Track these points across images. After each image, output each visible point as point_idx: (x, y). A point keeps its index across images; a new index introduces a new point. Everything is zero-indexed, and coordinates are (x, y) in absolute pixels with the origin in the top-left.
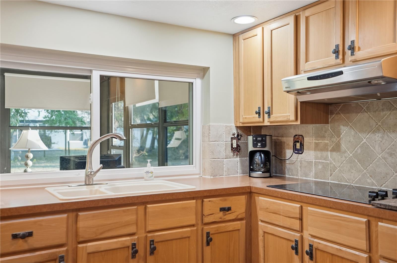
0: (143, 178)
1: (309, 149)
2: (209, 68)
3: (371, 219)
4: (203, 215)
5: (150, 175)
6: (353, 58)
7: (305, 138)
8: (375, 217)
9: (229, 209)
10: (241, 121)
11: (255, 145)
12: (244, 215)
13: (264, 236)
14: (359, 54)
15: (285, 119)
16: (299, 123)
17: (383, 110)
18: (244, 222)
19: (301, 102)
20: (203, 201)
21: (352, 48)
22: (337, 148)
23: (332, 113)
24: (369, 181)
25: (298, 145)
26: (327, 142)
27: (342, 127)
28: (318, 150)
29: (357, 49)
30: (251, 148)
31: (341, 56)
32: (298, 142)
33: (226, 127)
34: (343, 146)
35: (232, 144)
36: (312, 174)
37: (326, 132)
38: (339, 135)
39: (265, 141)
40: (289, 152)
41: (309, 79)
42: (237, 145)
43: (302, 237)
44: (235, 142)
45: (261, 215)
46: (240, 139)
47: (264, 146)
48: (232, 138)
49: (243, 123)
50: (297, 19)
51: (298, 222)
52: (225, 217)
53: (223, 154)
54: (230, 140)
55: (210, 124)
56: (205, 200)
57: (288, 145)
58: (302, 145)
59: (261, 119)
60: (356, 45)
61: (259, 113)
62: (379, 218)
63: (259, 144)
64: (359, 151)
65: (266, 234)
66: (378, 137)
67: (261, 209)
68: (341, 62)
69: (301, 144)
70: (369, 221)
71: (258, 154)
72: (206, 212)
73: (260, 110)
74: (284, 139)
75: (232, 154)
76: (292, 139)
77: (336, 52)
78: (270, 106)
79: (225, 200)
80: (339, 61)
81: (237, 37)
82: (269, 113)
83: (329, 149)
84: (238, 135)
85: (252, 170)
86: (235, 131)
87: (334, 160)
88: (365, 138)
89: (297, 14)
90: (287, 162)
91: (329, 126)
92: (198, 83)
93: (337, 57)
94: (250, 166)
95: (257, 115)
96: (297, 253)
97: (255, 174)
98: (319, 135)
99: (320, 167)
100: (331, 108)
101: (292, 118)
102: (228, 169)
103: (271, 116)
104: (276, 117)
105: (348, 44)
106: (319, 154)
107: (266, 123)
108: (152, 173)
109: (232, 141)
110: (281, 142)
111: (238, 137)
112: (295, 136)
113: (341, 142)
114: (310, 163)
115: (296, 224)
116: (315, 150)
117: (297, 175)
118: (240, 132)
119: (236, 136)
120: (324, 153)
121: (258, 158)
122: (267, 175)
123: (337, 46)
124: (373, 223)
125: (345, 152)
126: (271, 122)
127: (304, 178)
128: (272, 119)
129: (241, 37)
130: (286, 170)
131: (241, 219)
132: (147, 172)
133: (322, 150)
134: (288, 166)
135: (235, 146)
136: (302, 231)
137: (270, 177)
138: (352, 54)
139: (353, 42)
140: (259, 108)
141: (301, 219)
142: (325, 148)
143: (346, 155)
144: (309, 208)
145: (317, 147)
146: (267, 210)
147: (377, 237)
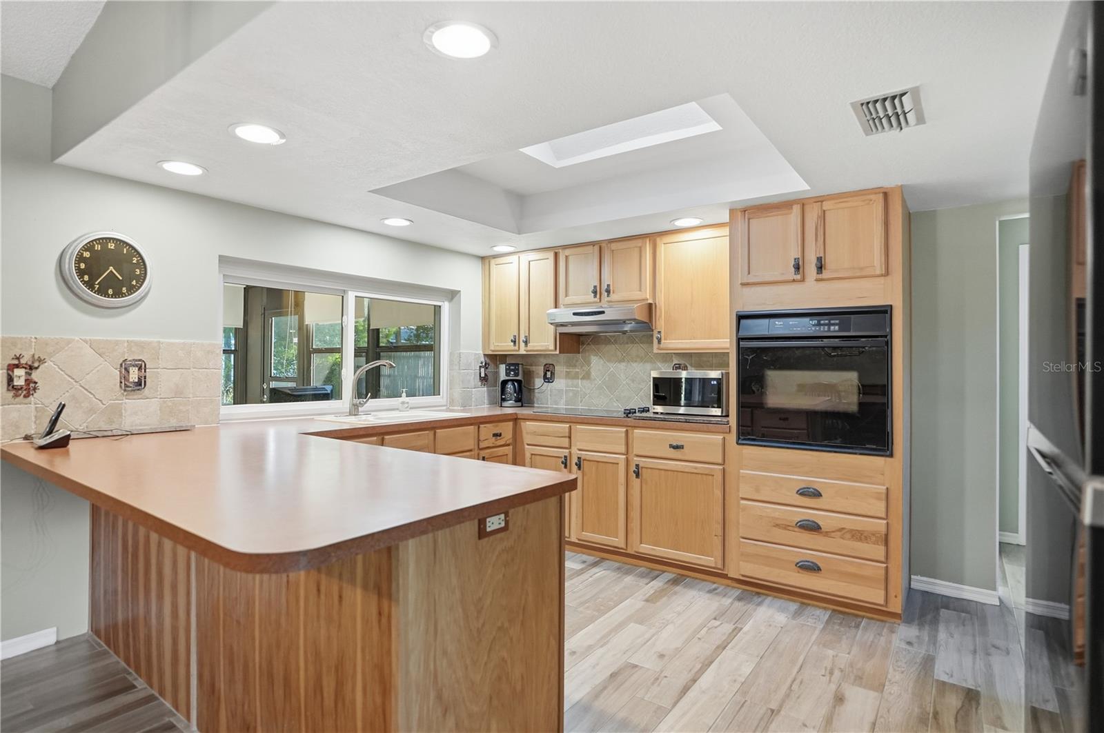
0: (398, 409)
1: (560, 378)
2: (460, 291)
3: (628, 428)
4: (479, 440)
5: (406, 405)
6: (609, 299)
7: (556, 367)
8: (632, 427)
9: (500, 435)
10: (492, 348)
11: (507, 374)
12: (511, 441)
13: (531, 458)
14: (613, 297)
15: (544, 348)
16: (558, 352)
17: (627, 343)
18: (511, 447)
19: (560, 333)
20: (479, 427)
21: (608, 291)
22: (587, 376)
23: (583, 344)
24: (615, 404)
25: (549, 374)
26: (577, 370)
27: (592, 357)
28: (569, 378)
29: (611, 293)
30: (503, 376)
31: (598, 296)
32: (549, 371)
33: (476, 354)
34: (593, 374)
35: (480, 373)
36: (563, 401)
37: (577, 361)
38: (589, 363)
39: (518, 370)
40: (538, 382)
41: (574, 314)
42: (485, 374)
43: (570, 452)
44: (483, 370)
45: (527, 439)
46: (487, 368)
47: (517, 375)
48: (480, 367)
49: (493, 351)
50: (556, 255)
51: (567, 439)
52: (496, 442)
53: (472, 383)
54: (478, 368)
55: (461, 351)
56: (481, 426)
57: (538, 374)
58: (553, 374)
59: (517, 348)
60: (611, 288)
61: (515, 342)
62: (635, 427)
63: (512, 373)
64: (607, 379)
65: (533, 456)
66: (622, 366)
67: (527, 433)
68: (599, 301)
69: (551, 373)
70: (627, 430)
71: (510, 383)
72: (481, 438)
73: (515, 339)
74: (533, 368)
75: (480, 383)
76: (543, 368)
77: (595, 292)
78: (527, 335)
79: (497, 426)
80: (597, 299)
81: (487, 261)
82: (526, 343)
83: (580, 377)
84: (486, 364)
85: (503, 400)
86: (483, 359)
87: (584, 387)
88: (613, 367)
89: (556, 251)
90: (536, 391)
91: (580, 356)
92: (446, 307)
93: (595, 296)
94: (502, 395)
95: (512, 344)
96: (566, 467)
97: (505, 404)
98: (570, 364)
99: (571, 394)
100: (581, 339)
101: (552, 347)
102: (476, 399)
103: (529, 345)
104: (534, 346)
105: (604, 287)
106: (570, 382)
107: (522, 352)
108: (408, 403)
109: (480, 370)
110: (530, 371)
111: (486, 366)
112: (545, 365)
113: (591, 370)
114: (560, 391)
115: (565, 442)
116: (566, 378)
117: (547, 404)
118: (488, 361)
119: (484, 364)
120: (575, 381)
121: (510, 386)
122: (520, 404)
123: (595, 287)
124: (630, 432)
125: (595, 379)
126: (527, 351)
127: (555, 406)
128: (529, 348)
129: (493, 262)
130: (535, 400)
131: (508, 445)
132: (403, 403)
133: (573, 378)
134: (537, 395)
135: (483, 375)
136: (570, 448)
137: (522, 406)
138: (608, 295)
139: (608, 286)
140: (515, 336)
141: (570, 437)
142: (576, 377)
143: (596, 382)
144: (578, 427)
145: (568, 375)
146: (535, 433)
147: (633, 441)
